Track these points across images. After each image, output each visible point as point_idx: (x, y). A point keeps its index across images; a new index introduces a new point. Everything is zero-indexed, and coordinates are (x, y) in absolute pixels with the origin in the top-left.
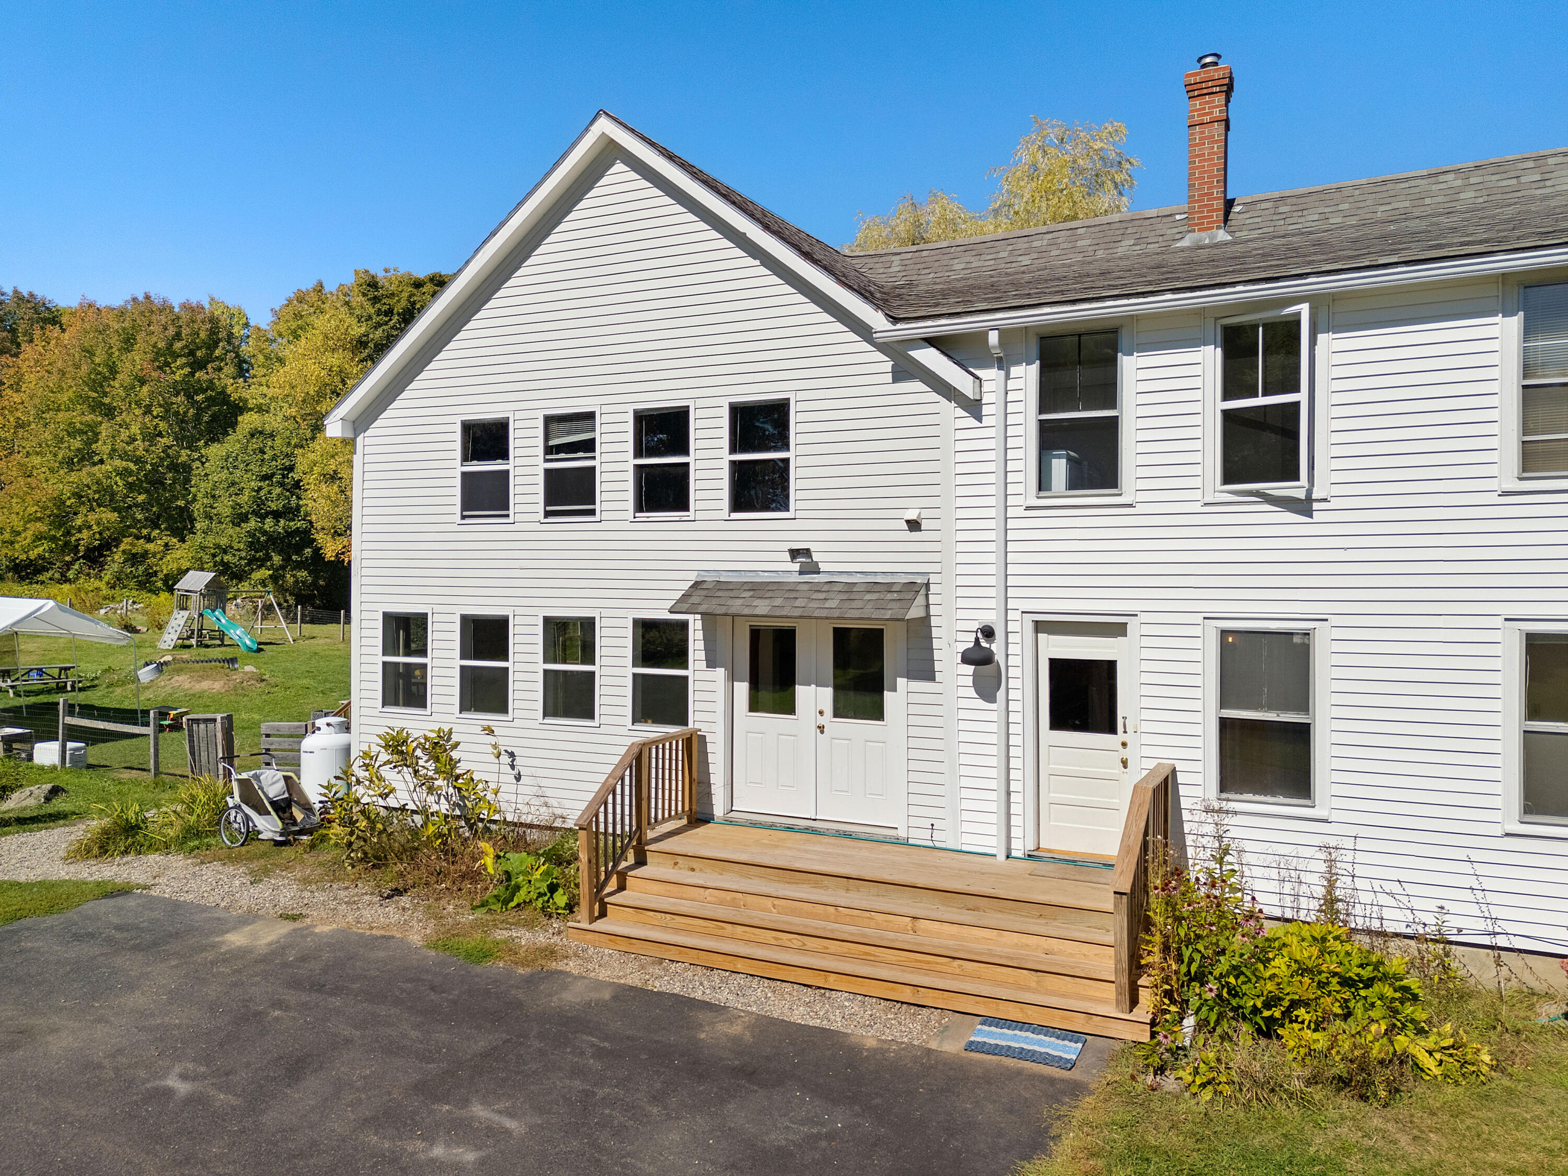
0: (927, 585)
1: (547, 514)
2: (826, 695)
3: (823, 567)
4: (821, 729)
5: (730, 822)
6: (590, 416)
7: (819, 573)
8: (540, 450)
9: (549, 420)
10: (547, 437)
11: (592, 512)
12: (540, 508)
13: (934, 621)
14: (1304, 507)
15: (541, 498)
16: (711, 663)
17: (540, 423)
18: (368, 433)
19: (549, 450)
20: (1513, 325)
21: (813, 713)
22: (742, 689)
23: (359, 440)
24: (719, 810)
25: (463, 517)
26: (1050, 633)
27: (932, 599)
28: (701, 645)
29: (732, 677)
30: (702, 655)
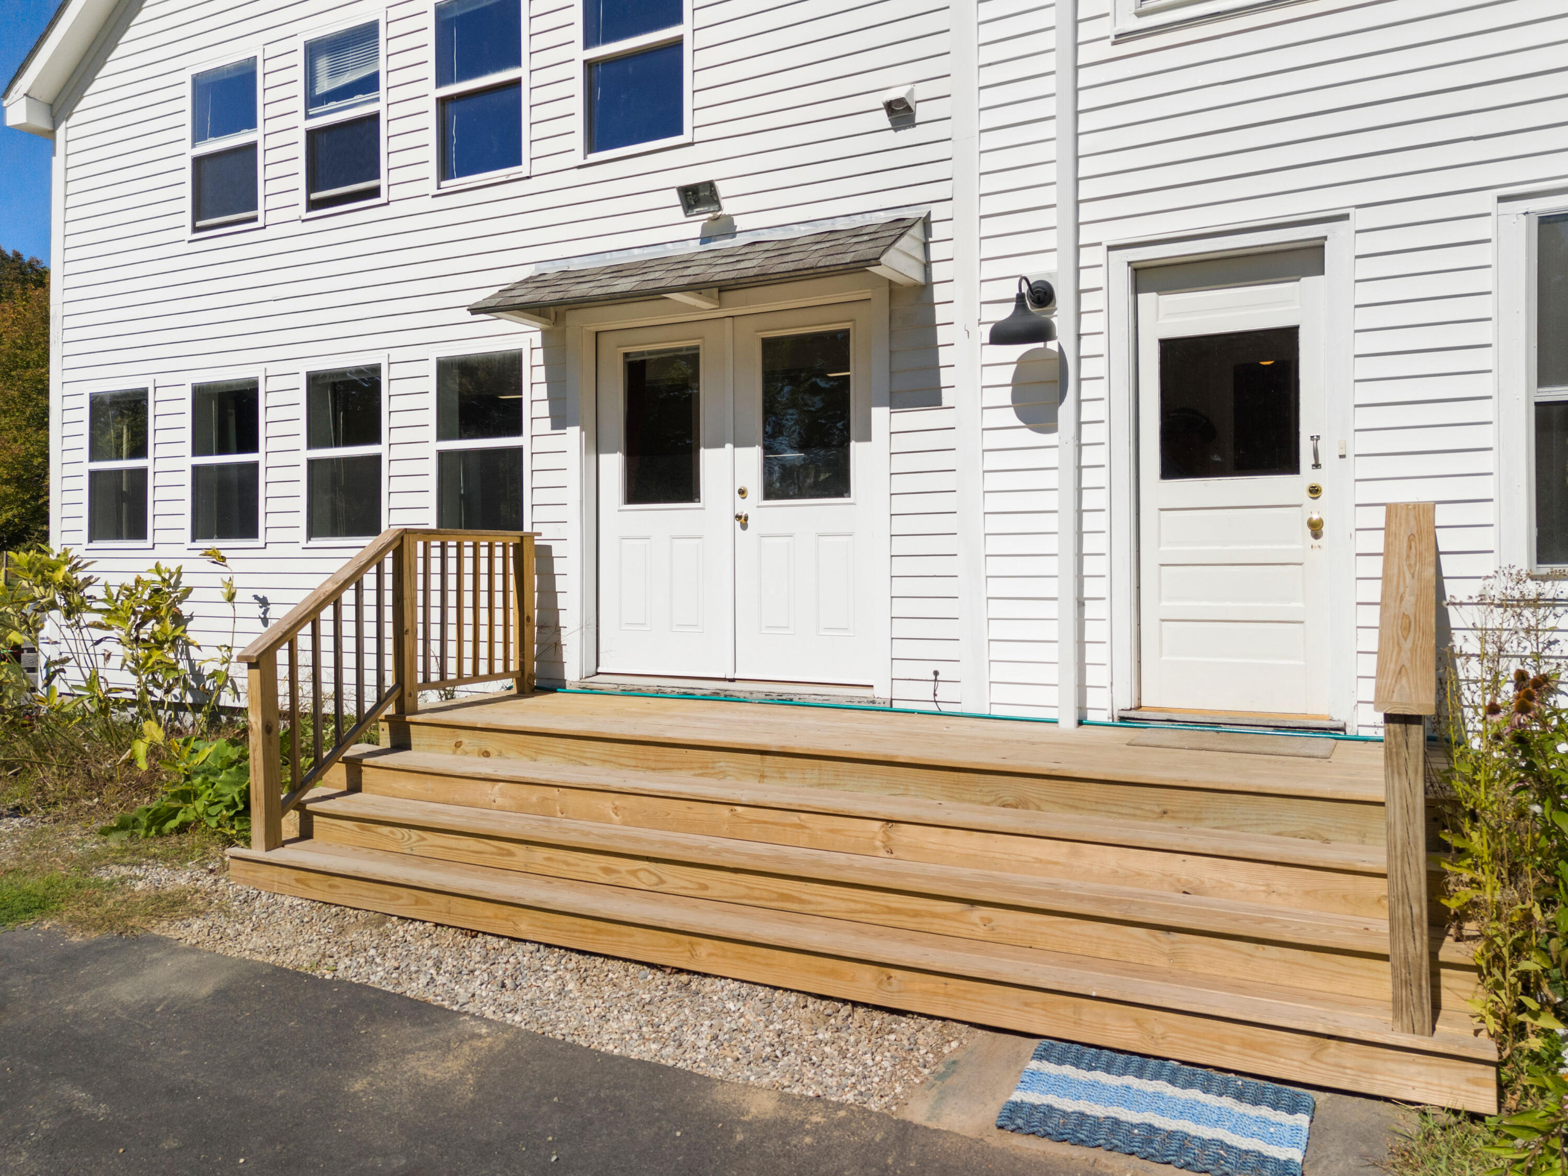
0: (926, 223)
1: (312, 205)
3: (741, 223)
4: (743, 520)
5: (586, 690)
6: (368, 32)
7: (733, 234)
8: (299, 103)
9: (314, 50)
10: (314, 77)
11: (374, 192)
12: (301, 197)
13: (939, 293)
15: (301, 181)
16: (559, 421)
17: (299, 58)
18: (74, 120)
19: (313, 101)
21: (728, 493)
22: (612, 463)
23: (60, 132)
24: (572, 673)
25: (196, 230)
26: (1163, 288)
27: (936, 252)
28: (542, 391)
29: (597, 446)
30: (543, 409)
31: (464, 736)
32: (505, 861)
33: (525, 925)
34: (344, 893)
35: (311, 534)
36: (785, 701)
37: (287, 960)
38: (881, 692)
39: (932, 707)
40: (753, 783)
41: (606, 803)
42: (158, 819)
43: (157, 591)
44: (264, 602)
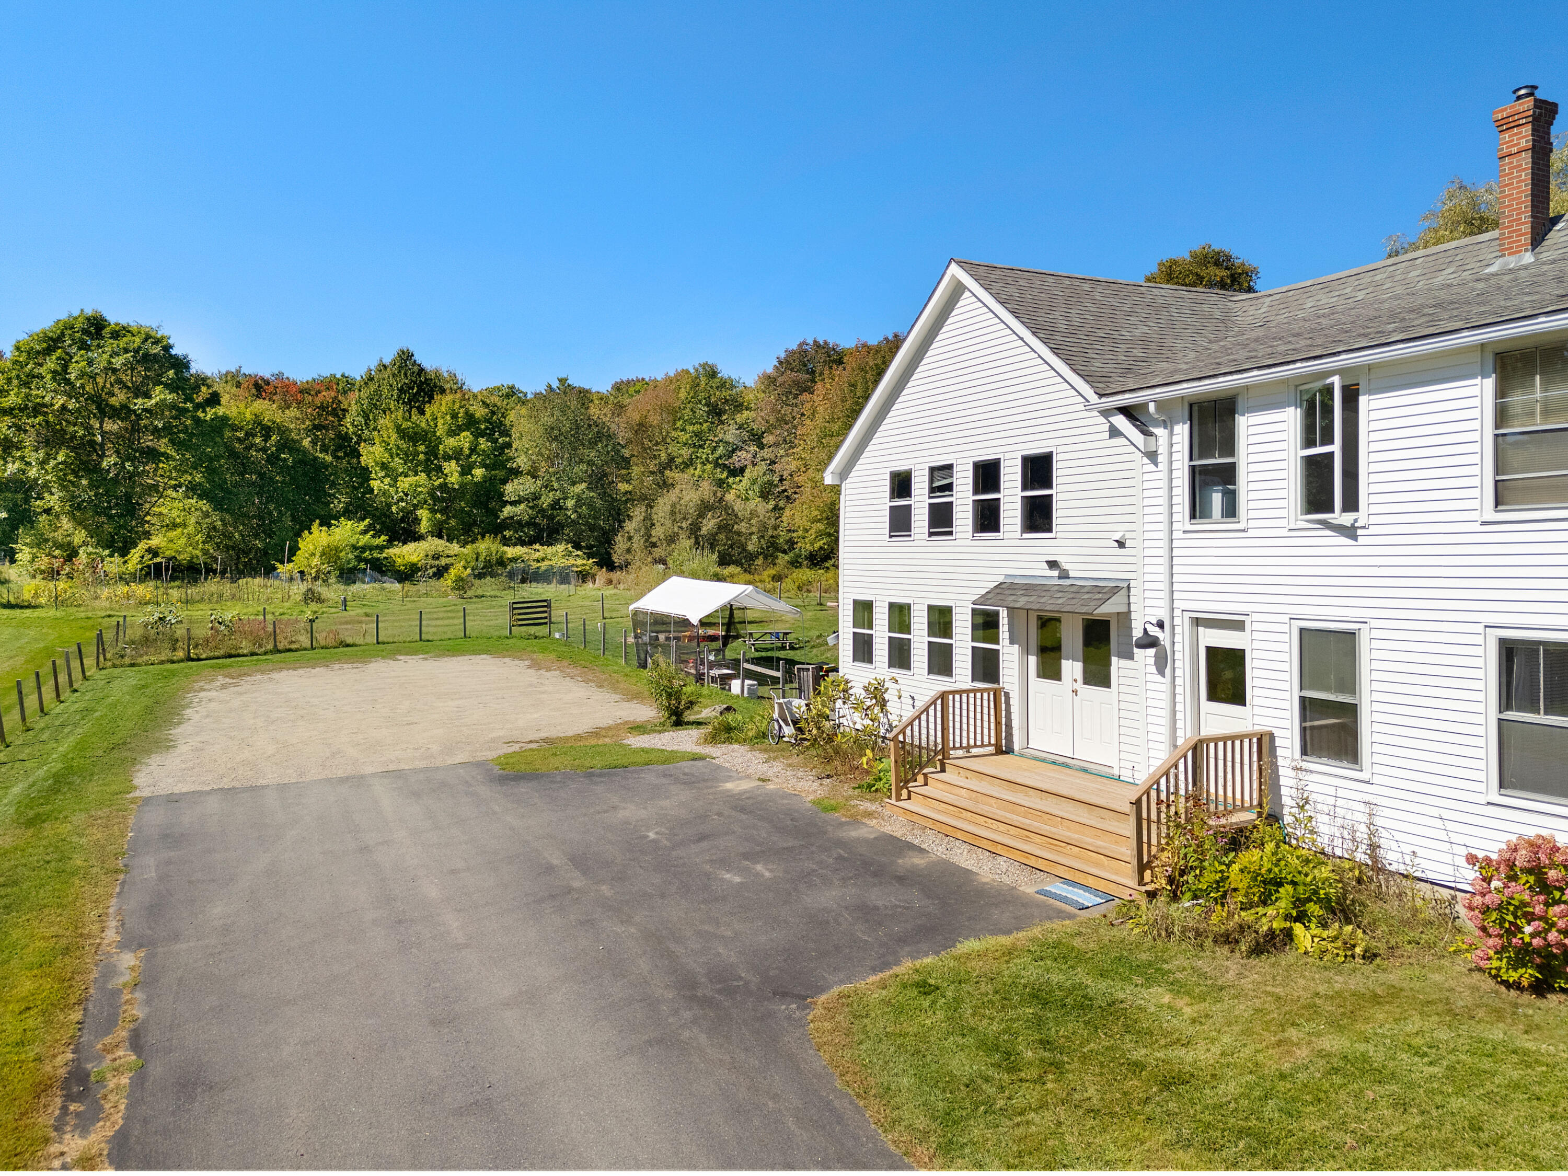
0: (1129, 587)
1: (931, 534)
2: (1079, 666)
3: (1071, 574)
4: (1075, 692)
5: (1022, 755)
6: (950, 467)
7: (1069, 578)
8: (926, 491)
9: (933, 470)
10: (932, 480)
11: (950, 533)
12: (926, 530)
13: (1133, 616)
14: (1350, 532)
15: (926, 524)
16: (1012, 642)
17: (927, 472)
18: (848, 481)
19: (933, 490)
20: (1489, 384)
21: (1071, 680)
22: (1033, 660)
23: (843, 485)
24: (1016, 747)
25: (891, 537)
26: (1206, 627)
27: (1132, 599)
28: (1006, 628)
29: (1027, 653)
30: (1007, 635)
31: (961, 770)
32: (961, 815)
33: (959, 835)
34: (916, 818)
35: (929, 673)
36: (1085, 771)
37: (895, 834)
38: (1116, 772)
39: (1132, 781)
40: (1038, 800)
41: (993, 801)
42: (870, 786)
43: (876, 688)
44: (913, 698)
